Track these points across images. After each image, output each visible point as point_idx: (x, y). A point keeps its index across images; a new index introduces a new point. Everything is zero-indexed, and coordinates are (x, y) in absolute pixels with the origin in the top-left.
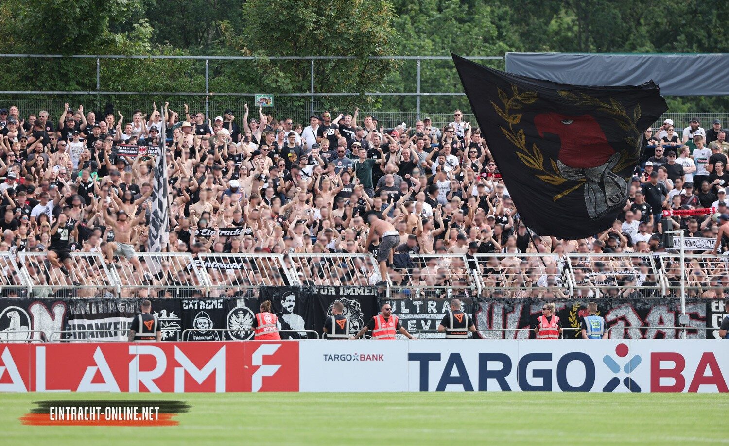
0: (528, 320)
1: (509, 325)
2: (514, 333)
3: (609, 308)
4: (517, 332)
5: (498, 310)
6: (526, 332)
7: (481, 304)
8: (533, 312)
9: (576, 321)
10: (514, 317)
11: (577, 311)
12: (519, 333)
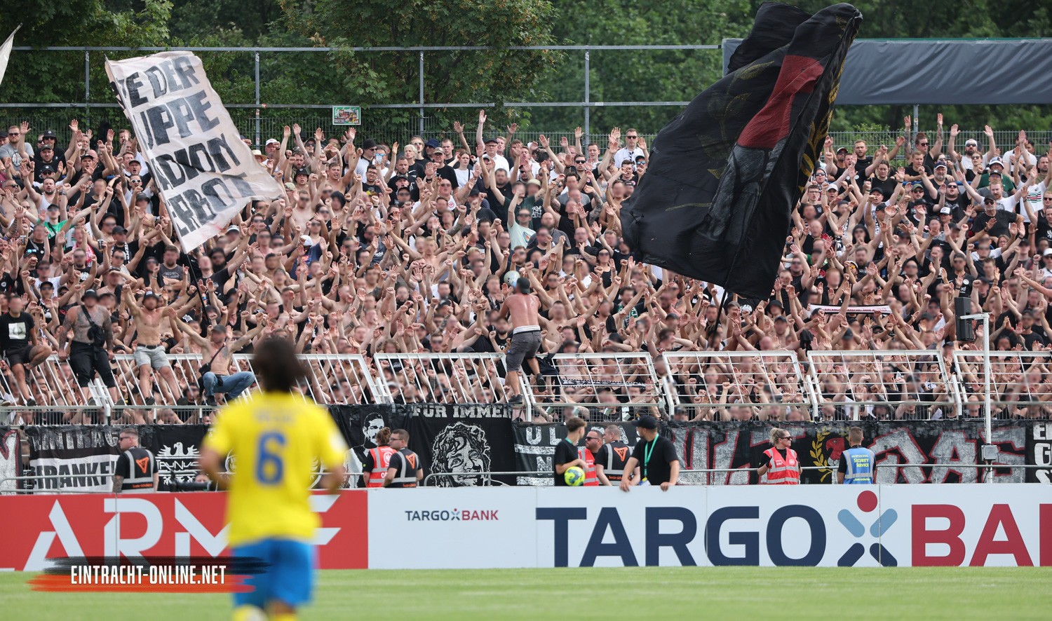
0: (747, 455)
1: (717, 463)
2: (726, 475)
3: (873, 435)
4: (730, 474)
5: (700, 440)
6: (743, 473)
7: (674, 430)
8: (755, 442)
9: (822, 457)
10: (725, 451)
11: (824, 442)
12: (733, 475)
